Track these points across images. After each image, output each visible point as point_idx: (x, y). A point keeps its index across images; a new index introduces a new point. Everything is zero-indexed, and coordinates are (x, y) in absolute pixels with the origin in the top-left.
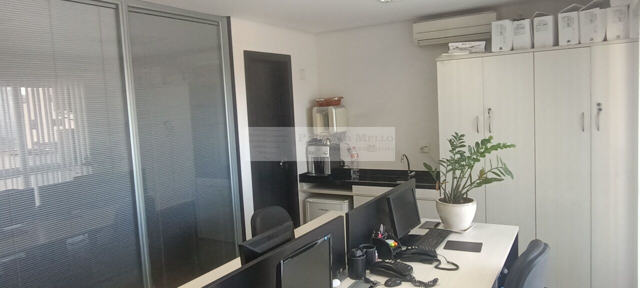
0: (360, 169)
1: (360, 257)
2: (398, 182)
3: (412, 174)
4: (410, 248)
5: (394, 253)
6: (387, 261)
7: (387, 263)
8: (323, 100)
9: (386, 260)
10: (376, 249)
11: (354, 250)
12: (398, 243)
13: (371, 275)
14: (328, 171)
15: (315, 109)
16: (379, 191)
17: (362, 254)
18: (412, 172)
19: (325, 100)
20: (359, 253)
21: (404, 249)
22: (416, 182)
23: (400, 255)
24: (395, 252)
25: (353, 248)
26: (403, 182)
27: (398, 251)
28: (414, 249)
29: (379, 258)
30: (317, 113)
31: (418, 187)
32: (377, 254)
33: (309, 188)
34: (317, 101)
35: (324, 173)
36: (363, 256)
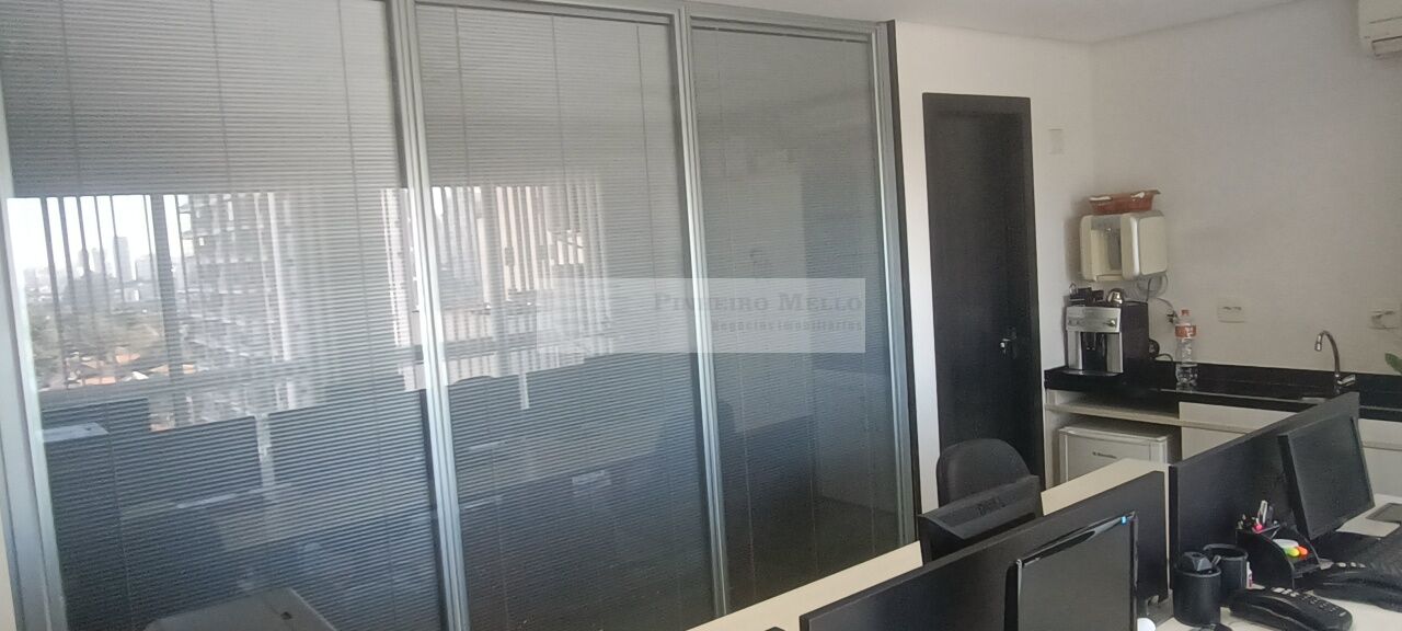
0: (1201, 366)
1: (1205, 572)
2: (1306, 400)
3: (1347, 380)
4: (1342, 565)
5: (1298, 574)
6: (1279, 590)
7: (1280, 594)
8: (1108, 198)
9: (1276, 587)
10: (1248, 560)
11: (1189, 554)
12: (1310, 551)
13: (1235, 619)
14: (1116, 365)
15: (1087, 220)
16: (1256, 419)
17: (1210, 567)
18: (1345, 375)
19: (1112, 199)
20: (1202, 563)
21: (1325, 565)
22: (1362, 403)
23: (1313, 580)
24: (1301, 572)
25: (1188, 551)
26: (1321, 400)
27: (1310, 568)
28: (1352, 568)
29: (1255, 580)
30: (1093, 228)
31: (1365, 415)
32: (1249, 572)
33: (1069, 403)
34: (1092, 202)
35: (1106, 370)
36: (1214, 571)
